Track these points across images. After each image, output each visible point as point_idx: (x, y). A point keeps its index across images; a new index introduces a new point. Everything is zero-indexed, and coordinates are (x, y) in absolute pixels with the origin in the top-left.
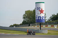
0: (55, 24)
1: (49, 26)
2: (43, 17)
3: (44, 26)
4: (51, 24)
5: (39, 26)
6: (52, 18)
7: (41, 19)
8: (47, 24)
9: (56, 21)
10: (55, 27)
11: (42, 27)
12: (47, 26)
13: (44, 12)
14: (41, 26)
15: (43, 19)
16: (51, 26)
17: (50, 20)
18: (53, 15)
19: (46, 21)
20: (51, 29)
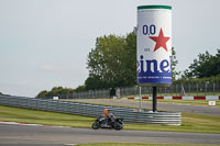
0: (210, 90)
1: (188, 98)
2: (165, 64)
3: (168, 98)
4: (194, 90)
5: (151, 98)
6: (199, 69)
7: (159, 69)
8: (180, 90)
9: (213, 77)
10: (210, 103)
12: (180, 98)
13: (169, 44)
15: (166, 69)
16: (195, 98)
17: (190, 75)
18: (202, 57)
19: (177, 77)
20: (193, 111)
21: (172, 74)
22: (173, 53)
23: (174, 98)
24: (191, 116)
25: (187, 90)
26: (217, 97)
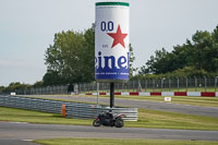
0: (166, 86)
1: (145, 94)
2: (123, 60)
3: (125, 93)
4: (150, 86)
6: (155, 65)
7: (116, 65)
8: (137, 86)
9: (169, 74)
10: (166, 99)
11: (116, 98)
12: (137, 94)
13: (126, 41)
14: (115, 91)
15: (123, 66)
16: (152, 94)
17: (147, 71)
18: (158, 53)
19: (134, 74)
20: (149, 107)
21: (129, 70)
22: (131, 50)
23: (131, 94)
24: (147, 112)
25: (143, 87)
26: (173, 93)
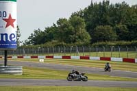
0: (41, 52)
1: (27, 57)
2: (13, 36)
3: (15, 57)
4: (31, 52)
5: (3, 58)
6: (34, 39)
8: (22, 53)
9: (42, 45)
10: (40, 60)
11: (8, 60)
12: (22, 57)
13: (15, 24)
14: (8, 56)
15: (13, 39)
16: (32, 57)
17: (29, 43)
18: (36, 32)
19: (21, 45)
20: (30, 65)
21: (17, 42)
22: (18, 29)
23: (18, 57)
25: (26, 53)
26: (44, 57)
